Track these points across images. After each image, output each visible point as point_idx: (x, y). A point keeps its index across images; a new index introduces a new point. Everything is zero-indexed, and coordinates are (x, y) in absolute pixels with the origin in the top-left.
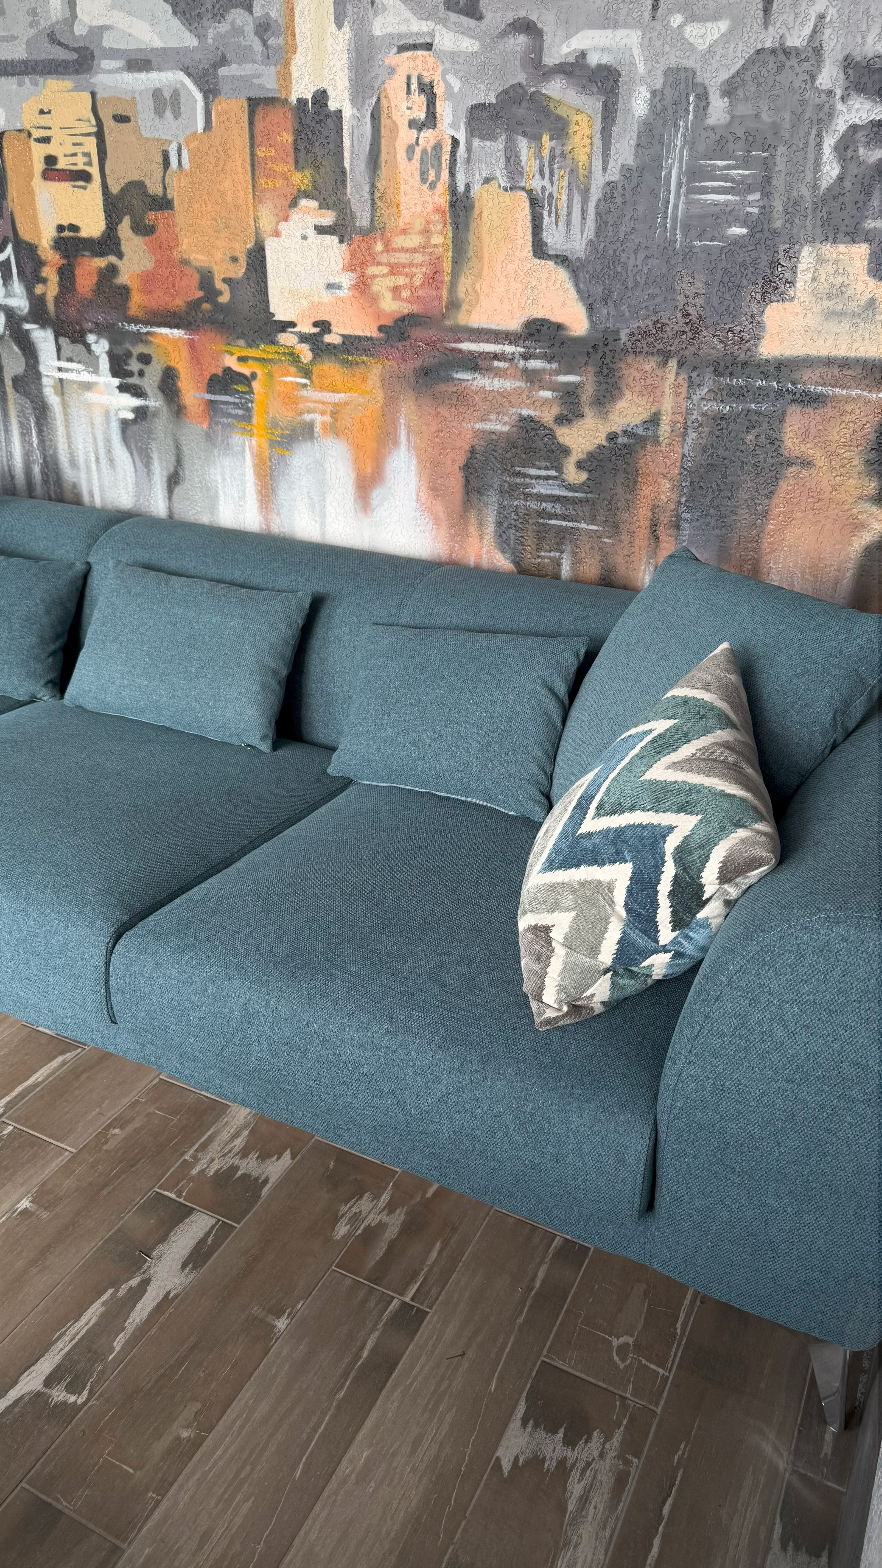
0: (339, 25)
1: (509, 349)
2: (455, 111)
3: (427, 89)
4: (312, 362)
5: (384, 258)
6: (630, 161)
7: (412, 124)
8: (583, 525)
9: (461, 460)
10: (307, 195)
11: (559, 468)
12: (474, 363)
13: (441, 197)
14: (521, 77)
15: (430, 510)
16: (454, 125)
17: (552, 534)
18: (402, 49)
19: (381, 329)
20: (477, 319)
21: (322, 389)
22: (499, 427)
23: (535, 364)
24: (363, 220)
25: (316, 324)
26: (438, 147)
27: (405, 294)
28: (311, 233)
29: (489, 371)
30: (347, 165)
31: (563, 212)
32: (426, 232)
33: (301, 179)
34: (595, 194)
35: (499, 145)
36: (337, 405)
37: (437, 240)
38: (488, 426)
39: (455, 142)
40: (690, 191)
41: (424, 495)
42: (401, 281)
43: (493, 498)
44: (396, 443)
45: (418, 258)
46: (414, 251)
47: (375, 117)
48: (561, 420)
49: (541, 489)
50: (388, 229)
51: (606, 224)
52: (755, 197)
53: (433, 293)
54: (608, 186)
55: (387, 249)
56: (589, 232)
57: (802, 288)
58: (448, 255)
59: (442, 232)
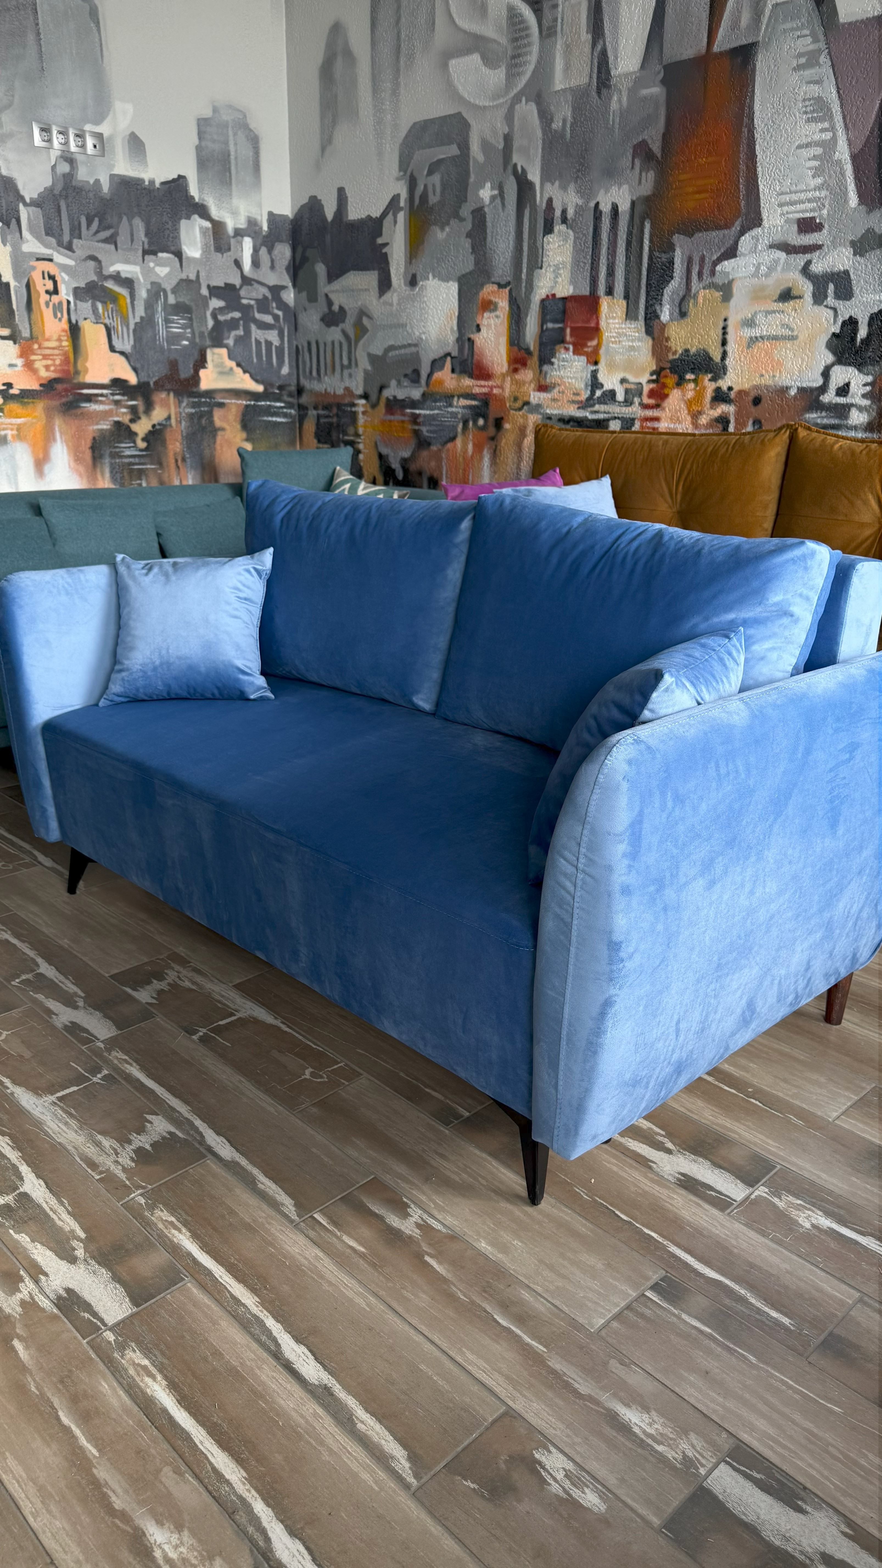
0: (5, 245)
1: (105, 392)
2: (67, 289)
3: (52, 278)
4: (4, 404)
5: (39, 352)
6: (143, 314)
7: (47, 292)
8: (149, 466)
9: (89, 444)
11: (134, 442)
12: (89, 398)
13: (65, 325)
14: (95, 278)
15: (77, 471)
16: (67, 294)
17: (135, 473)
18: (38, 259)
19: (41, 385)
20: (89, 379)
21: (10, 417)
22: (105, 427)
23: (117, 397)
24: (26, 333)
25: (4, 384)
26: (60, 303)
27: (52, 368)
29: (97, 402)
30: (15, 307)
31: (120, 333)
32: (59, 340)
34: (132, 327)
35: (89, 303)
36: (19, 425)
37: (65, 344)
38: (100, 427)
39: (69, 302)
40: (167, 327)
41: (72, 464)
42: (49, 362)
43: (107, 460)
44: (54, 440)
45: (56, 352)
46: (53, 348)
47: (28, 286)
48: (132, 421)
49: (128, 453)
50: (40, 338)
51: (138, 339)
52: (189, 330)
53: (66, 368)
54: (136, 324)
55: (40, 348)
56: (132, 342)
57: (210, 364)
58: (71, 350)
59: (67, 341)
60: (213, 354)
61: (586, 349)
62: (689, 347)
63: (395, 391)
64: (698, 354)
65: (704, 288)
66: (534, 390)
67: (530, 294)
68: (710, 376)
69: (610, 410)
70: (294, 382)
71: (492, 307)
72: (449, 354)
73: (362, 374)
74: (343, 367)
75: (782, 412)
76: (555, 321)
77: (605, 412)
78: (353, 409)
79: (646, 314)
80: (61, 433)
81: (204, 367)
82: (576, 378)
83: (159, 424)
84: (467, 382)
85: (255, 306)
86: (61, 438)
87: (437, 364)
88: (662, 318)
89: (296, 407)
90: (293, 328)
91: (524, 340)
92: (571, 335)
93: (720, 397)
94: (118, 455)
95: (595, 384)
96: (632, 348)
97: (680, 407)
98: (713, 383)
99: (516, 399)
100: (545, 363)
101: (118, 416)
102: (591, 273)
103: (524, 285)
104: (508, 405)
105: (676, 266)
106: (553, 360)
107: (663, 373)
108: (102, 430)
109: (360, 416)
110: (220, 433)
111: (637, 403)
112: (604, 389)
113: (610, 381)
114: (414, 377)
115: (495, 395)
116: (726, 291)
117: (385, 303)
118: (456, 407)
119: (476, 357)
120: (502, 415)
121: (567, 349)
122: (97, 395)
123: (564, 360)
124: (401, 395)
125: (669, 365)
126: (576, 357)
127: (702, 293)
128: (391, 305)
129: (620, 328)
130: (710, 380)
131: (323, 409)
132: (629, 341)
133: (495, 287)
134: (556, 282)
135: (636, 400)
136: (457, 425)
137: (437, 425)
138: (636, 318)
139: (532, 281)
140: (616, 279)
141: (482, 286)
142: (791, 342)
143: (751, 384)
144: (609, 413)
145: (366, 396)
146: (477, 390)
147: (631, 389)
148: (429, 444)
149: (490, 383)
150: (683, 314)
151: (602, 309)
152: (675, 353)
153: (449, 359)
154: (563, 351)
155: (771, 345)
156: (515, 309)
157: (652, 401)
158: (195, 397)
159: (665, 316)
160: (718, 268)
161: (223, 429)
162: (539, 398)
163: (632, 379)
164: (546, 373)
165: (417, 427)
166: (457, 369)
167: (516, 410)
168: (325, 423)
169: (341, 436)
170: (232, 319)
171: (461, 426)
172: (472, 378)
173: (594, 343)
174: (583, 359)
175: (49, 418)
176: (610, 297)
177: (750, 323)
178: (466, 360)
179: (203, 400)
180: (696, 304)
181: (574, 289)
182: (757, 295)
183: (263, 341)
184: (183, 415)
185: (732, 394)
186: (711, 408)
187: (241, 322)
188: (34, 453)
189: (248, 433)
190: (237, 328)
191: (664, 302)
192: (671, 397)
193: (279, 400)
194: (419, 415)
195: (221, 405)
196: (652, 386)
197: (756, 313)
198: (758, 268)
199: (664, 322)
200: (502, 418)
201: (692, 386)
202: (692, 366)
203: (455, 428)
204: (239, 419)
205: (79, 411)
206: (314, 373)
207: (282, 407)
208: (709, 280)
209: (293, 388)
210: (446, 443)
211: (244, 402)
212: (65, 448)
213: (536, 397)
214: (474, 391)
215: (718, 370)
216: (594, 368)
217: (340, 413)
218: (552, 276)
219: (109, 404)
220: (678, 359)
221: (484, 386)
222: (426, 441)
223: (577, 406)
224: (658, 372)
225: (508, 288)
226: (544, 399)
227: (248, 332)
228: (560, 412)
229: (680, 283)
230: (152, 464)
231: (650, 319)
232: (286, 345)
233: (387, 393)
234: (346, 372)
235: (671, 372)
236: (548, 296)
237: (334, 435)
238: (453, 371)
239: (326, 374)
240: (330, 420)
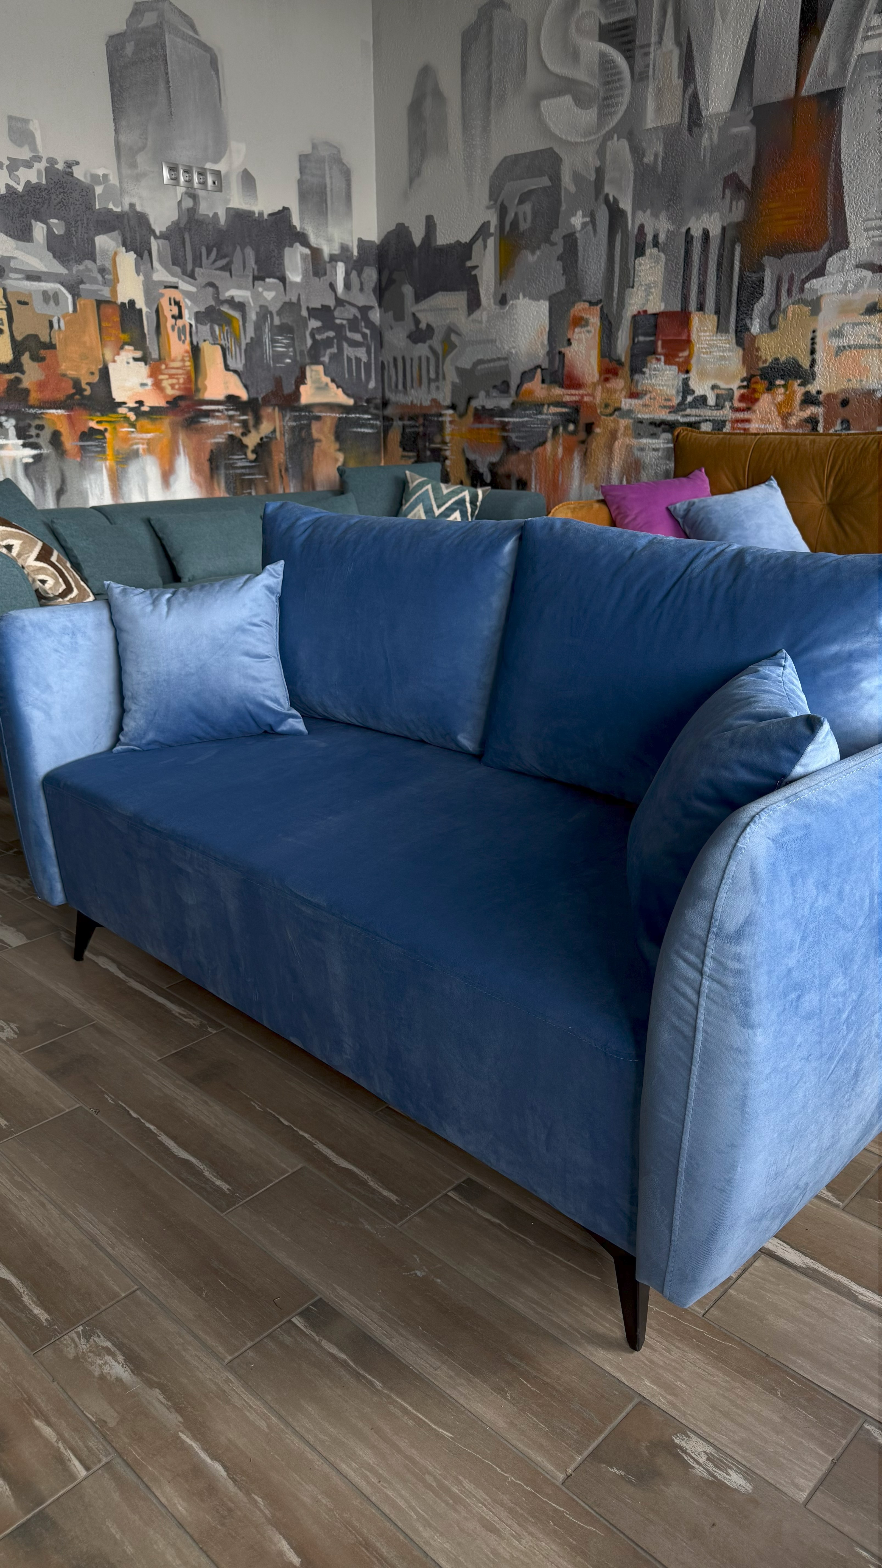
0: (138, 275)
1: (221, 407)
2: (189, 314)
3: (177, 303)
4: (136, 420)
5: (166, 371)
6: (253, 335)
7: (173, 317)
8: (257, 477)
9: (207, 456)
10: (129, 344)
11: (245, 454)
12: (208, 414)
13: (187, 347)
14: (213, 303)
16: (190, 318)
18: (166, 287)
19: (168, 402)
20: (208, 395)
21: (142, 432)
22: (221, 440)
23: (231, 413)
24: (155, 355)
25: (137, 402)
26: (184, 326)
27: (177, 387)
28: (131, 361)
29: (214, 417)
30: (146, 331)
31: (234, 353)
32: (183, 360)
33: (125, 337)
34: (243, 347)
35: (208, 326)
36: (149, 439)
37: (188, 364)
38: (217, 440)
39: (191, 325)
40: (273, 347)
41: (193, 475)
42: (174, 381)
43: (222, 471)
44: (179, 453)
45: (180, 371)
46: (177, 368)
47: (157, 312)
48: (244, 434)
49: (240, 464)
50: (167, 359)
51: (248, 358)
52: (291, 349)
53: (188, 386)
54: (247, 344)
55: (166, 368)
56: (243, 361)
57: (309, 380)
58: (193, 370)
59: (189, 361)
60: (312, 370)
61: (677, 360)
62: (779, 356)
63: (482, 401)
64: (787, 362)
65: (793, 304)
66: (625, 397)
67: (622, 310)
68: (799, 381)
69: (702, 414)
70: (379, 395)
71: (583, 323)
72: (539, 366)
73: (450, 386)
74: (430, 380)
75: (869, 413)
76: (645, 334)
77: (696, 416)
78: (440, 419)
79: (737, 327)
80: (184, 447)
81: (304, 383)
82: (668, 386)
83: (266, 437)
84: (557, 391)
85: (347, 326)
86: (184, 451)
87: (527, 375)
88: (752, 331)
89: (381, 419)
90: (379, 345)
91: (616, 352)
92: (663, 347)
93: (809, 400)
94: (231, 466)
95: (686, 390)
96: (723, 358)
97: (770, 410)
98: (802, 388)
99: (607, 406)
100: (636, 372)
101: (231, 430)
102: (682, 292)
103: (615, 302)
104: (599, 411)
105: (766, 284)
106: (644, 370)
107: (753, 380)
108: (218, 443)
109: (448, 425)
110: (317, 444)
111: (728, 407)
112: (696, 395)
113: (701, 387)
114: (504, 388)
115: (586, 403)
116: (815, 306)
117: (474, 321)
118: (546, 414)
119: (566, 369)
120: (593, 420)
121: (658, 360)
122: (214, 411)
123: (655, 370)
124: (490, 404)
125: (759, 372)
126: (668, 367)
127: (791, 308)
128: (481, 322)
129: (711, 340)
130: (799, 385)
131: (409, 420)
132: (719, 351)
133: (587, 305)
134: (647, 300)
135: (728, 404)
136: (547, 431)
137: (526, 432)
138: (727, 331)
139: (623, 299)
140: (707, 296)
141: (573, 304)
142: (877, 350)
143: (839, 388)
144: (700, 416)
145: (453, 407)
146: (567, 399)
147: (722, 395)
148: (518, 449)
149: (581, 392)
150: (773, 327)
151: (693, 323)
152: (765, 361)
153: (539, 370)
154: (654, 361)
155: (858, 353)
156: (606, 323)
157: (742, 405)
158: (296, 411)
159: (755, 329)
160: (807, 286)
161: (319, 441)
162: (631, 405)
163: (723, 385)
164: (637, 382)
165: (505, 434)
166: (548, 380)
167: (607, 415)
168: (410, 432)
169: (427, 444)
170: (328, 338)
171: (551, 431)
172: (563, 387)
173: (686, 353)
174: (675, 368)
175: (174, 433)
176: (701, 312)
177: (838, 334)
178: (556, 371)
179: (303, 414)
180: (785, 318)
181: (666, 306)
182: (844, 309)
183: (353, 358)
184: (287, 428)
185: (821, 398)
186: (801, 410)
187: (335, 341)
188: (162, 466)
189: (340, 444)
190: (331, 346)
191: (754, 316)
192: (761, 401)
193: (366, 412)
194: (508, 423)
195: (318, 418)
196: (742, 391)
197: (843, 325)
198: (845, 285)
199: (755, 334)
200: (592, 424)
201: (782, 390)
202: (782, 373)
203: (545, 433)
204: (333, 431)
205: (198, 426)
206: (400, 387)
207: (369, 419)
208: (798, 296)
209: (379, 401)
210: (535, 447)
211: (338, 415)
212: (187, 460)
213: (626, 404)
214: (564, 400)
215: (807, 377)
216: (686, 376)
217: (426, 423)
218: (644, 295)
219: (224, 419)
220: (768, 367)
221: (575, 395)
222: (515, 446)
223: (668, 411)
224: (749, 380)
225: (600, 306)
226: (635, 405)
227: (340, 349)
228: (652, 416)
229: (770, 300)
230: (260, 474)
231: (741, 331)
232: (373, 361)
233: (475, 403)
234: (433, 385)
235: (762, 379)
236: (639, 312)
237: (420, 444)
238: (543, 381)
239: (412, 387)
240: (416, 429)
